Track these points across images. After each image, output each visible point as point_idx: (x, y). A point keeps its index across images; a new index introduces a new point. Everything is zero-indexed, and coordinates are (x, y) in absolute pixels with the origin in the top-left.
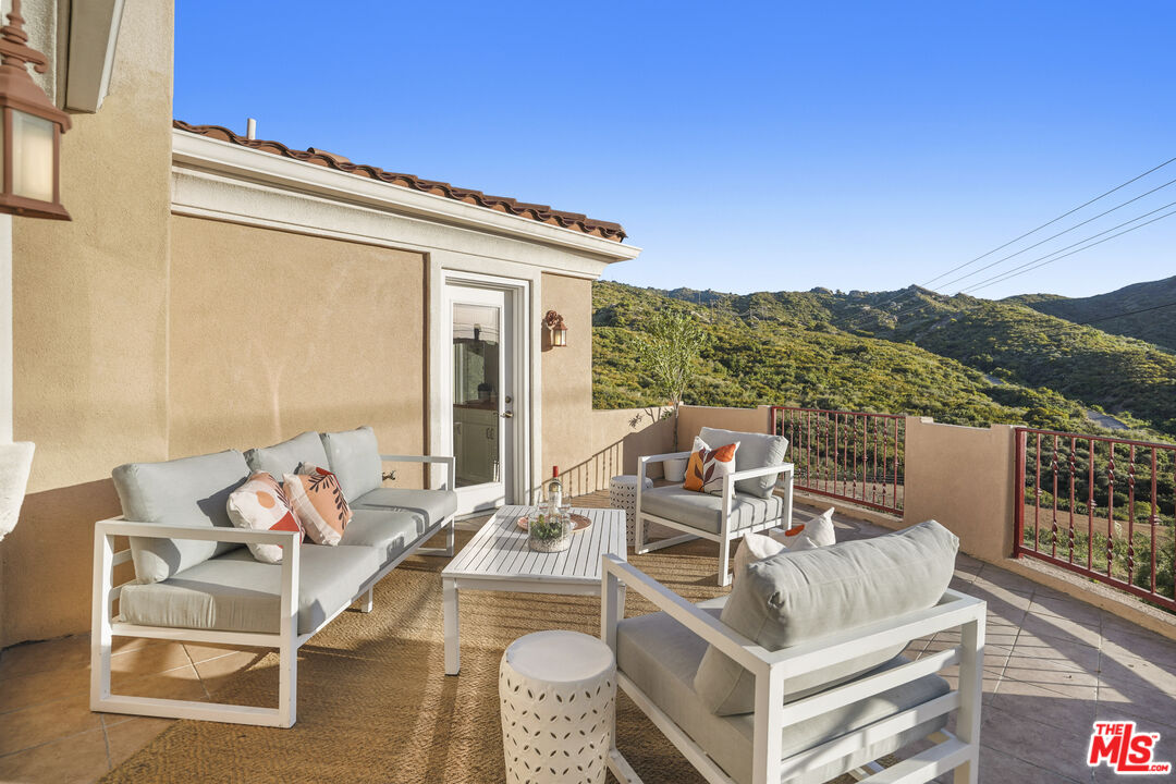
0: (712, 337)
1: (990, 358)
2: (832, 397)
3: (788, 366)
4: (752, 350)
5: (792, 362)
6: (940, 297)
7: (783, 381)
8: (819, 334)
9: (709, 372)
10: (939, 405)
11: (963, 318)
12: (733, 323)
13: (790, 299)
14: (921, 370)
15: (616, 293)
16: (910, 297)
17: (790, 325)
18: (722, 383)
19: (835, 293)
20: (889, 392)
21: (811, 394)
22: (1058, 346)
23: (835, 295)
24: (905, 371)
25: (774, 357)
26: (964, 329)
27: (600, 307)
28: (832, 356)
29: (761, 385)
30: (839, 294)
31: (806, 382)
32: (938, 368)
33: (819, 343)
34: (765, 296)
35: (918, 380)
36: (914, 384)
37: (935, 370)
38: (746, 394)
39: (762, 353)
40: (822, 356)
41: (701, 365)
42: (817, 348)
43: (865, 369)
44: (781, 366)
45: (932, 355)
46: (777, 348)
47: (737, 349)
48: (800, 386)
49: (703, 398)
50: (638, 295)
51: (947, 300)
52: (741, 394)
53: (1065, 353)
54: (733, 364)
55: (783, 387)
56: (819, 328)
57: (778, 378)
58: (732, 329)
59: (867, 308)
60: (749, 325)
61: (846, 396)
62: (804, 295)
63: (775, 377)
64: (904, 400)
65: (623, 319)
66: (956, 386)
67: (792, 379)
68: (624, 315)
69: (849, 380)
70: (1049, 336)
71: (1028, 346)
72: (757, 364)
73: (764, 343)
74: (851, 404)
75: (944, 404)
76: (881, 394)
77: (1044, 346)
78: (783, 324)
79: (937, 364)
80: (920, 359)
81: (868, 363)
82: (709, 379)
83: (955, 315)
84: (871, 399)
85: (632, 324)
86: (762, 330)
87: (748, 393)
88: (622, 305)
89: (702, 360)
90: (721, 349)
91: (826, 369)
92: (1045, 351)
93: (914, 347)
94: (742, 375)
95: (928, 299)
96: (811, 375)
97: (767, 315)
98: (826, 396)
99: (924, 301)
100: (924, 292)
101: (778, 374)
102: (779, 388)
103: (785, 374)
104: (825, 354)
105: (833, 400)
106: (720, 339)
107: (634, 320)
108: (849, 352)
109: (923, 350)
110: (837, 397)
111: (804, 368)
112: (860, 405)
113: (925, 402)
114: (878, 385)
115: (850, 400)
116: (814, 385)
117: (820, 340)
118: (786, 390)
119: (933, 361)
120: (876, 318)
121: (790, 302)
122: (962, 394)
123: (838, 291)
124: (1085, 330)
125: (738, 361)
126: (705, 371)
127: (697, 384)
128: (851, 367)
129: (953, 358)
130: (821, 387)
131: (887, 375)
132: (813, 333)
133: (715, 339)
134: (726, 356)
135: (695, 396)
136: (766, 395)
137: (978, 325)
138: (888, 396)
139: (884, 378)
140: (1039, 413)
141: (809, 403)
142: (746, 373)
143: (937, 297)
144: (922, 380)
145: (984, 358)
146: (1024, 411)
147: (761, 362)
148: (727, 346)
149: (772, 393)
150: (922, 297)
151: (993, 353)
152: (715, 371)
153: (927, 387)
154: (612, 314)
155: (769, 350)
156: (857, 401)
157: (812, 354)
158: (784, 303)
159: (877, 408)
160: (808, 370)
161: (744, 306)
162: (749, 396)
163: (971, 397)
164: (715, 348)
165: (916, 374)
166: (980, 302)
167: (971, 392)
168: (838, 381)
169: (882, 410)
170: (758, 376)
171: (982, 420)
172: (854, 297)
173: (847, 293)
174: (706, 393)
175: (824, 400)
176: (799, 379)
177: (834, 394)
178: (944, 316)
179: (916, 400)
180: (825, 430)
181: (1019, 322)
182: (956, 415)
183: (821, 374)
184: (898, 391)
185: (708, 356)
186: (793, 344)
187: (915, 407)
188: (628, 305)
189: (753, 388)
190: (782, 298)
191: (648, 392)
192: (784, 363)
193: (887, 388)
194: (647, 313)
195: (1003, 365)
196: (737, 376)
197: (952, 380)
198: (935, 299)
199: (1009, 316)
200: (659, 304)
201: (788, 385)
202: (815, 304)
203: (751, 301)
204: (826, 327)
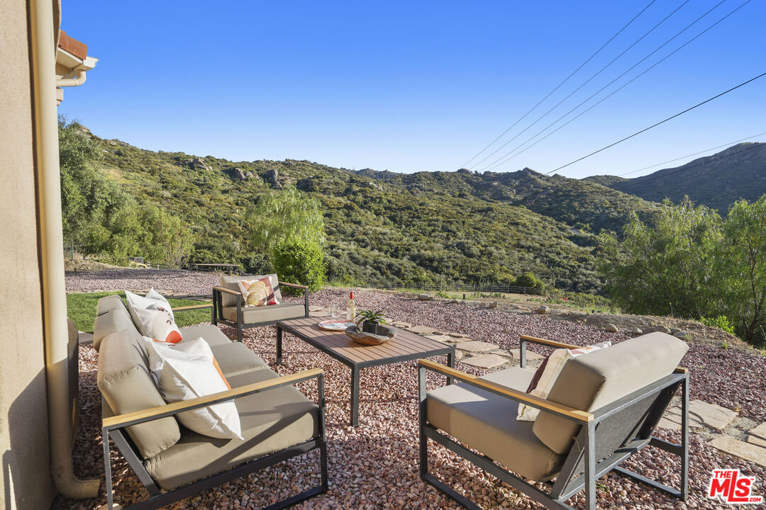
0: (384, 200)
1: (573, 217)
2: (466, 241)
3: (437, 220)
4: (411, 209)
5: (440, 218)
6: (543, 176)
7: (433, 231)
8: (460, 199)
9: (380, 224)
10: (537, 245)
11: (557, 190)
12: (400, 191)
13: (443, 177)
14: (528, 223)
15: (315, 170)
16: (525, 176)
17: (442, 194)
18: (388, 231)
19: (474, 173)
20: (505, 237)
21: (452, 239)
22: (615, 208)
23: (474, 175)
24: (517, 224)
25: (427, 214)
26: (558, 198)
27: (300, 179)
28: (469, 213)
29: (417, 233)
30: (477, 174)
31: (450, 231)
32: (539, 222)
33: (460, 206)
34: (425, 175)
35: (526, 230)
36: (522, 232)
37: (537, 224)
38: (405, 239)
39: (419, 211)
40: (461, 213)
41: (374, 219)
42: (458, 208)
43: (490, 222)
44: (432, 220)
45: (536, 214)
46: (430, 208)
47: (401, 209)
48: (445, 234)
49: (373, 242)
50: (332, 172)
51: (548, 179)
52: (401, 239)
53: (619, 213)
54: (398, 219)
55: (433, 235)
56: (461, 196)
57: (430, 229)
58: (398, 195)
59: (495, 184)
60: (412, 193)
61: (476, 240)
62: (453, 174)
63: (427, 228)
64: (515, 242)
65: (318, 187)
66: (550, 234)
67: (440, 229)
68: (318, 184)
69: (479, 229)
70: (610, 202)
71: (597, 208)
72: (415, 219)
73: (421, 205)
74: (479, 246)
75: (541, 245)
76: (501, 239)
77: (607, 208)
78: (437, 194)
79: (538, 219)
80: (528, 216)
81: (493, 218)
82: (379, 229)
83: (552, 188)
84: (493, 242)
85: (325, 191)
86: (420, 197)
87: (406, 238)
88: (317, 177)
89: (375, 216)
90: (390, 208)
91: (464, 222)
92: (607, 211)
93: (525, 209)
94: (404, 226)
95: (535, 177)
96: (453, 226)
97: (426, 187)
98: (463, 240)
99: (533, 179)
100: (534, 173)
101: (429, 226)
102: (430, 235)
103: (434, 225)
104: (463, 212)
105: (467, 243)
106: (389, 201)
107: (326, 189)
108: (480, 211)
109: (530, 211)
110: (470, 241)
111: (448, 222)
112: (485, 246)
113: (529, 243)
114: (499, 233)
115: (479, 243)
116: (454, 233)
117: (461, 203)
118: (435, 237)
119: (536, 218)
120: (501, 191)
121: (443, 179)
122: (554, 239)
123: (476, 172)
124: (632, 198)
125: (401, 217)
126: (377, 224)
127: (370, 232)
128: (480, 221)
129: (549, 216)
130: (460, 234)
131: (505, 226)
132: (456, 199)
133: (385, 202)
134: (393, 214)
135: (368, 240)
136: (420, 240)
137: (567, 195)
138: (504, 240)
139: (503, 228)
140: (600, 249)
141: (450, 245)
142: (407, 226)
143: (541, 176)
144: (528, 230)
145: (570, 217)
146: (592, 248)
147: (419, 218)
148: (395, 206)
149: (424, 239)
150: (532, 176)
151: (576, 213)
152: (385, 224)
153: (531, 234)
154: (309, 183)
155: (424, 209)
156: (483, 243)
157: (455, 212)
158: (439, 180)
159: (497, 248)
160: (451, 223)
161: (411, 181)
162: (408, 240)
163: (560, 240)
164: (386, 208)
165: (524, 225)
166: (569, 180)
167: (560, 238)
168: (471, 230)
169: (500, 249)
170: (416, 227)
171: (565, 255)
172: (487, 176)
173: (482, 173)
174: (376, 238)
175: (460, 243)
176: (444, 229)
177: (468, 239)
178: (545, 189)
179: (523, 243)
180: (459, 262)
181: (592, 192)
182: (549, 252)
183: (460, 226)
184: (512, 237)
185: (380, 214)
186: (441, 206)
187: (522, 247)
188: (322, 177)
189: (410, 235)
190: (437, 176)
191: (332, 237)
192: (435, 218)
193: (504, 234)
194: (336, 184)
195: (581, 221)
196: (400, 228)
197: (548, 230)
198: (540, 178)
199: (586, 189)
201: (437, 233)
202: (460, 180)
203: (416, 177)
204: (465, 195)
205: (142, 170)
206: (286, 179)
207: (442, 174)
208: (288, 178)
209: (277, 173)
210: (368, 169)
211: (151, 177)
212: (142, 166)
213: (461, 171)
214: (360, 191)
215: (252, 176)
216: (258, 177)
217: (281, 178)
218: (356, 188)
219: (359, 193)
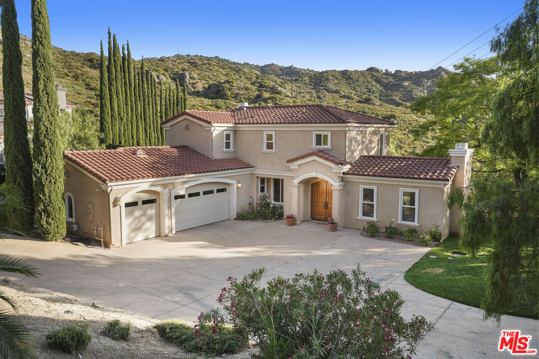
8: (365, 105)
12: (308, 97)
13: (352, 76)
15: (221, 70)
16: (437, 76)
17: (349, 98)
19: (384, 72)
20: (402, 145)
23: (385, 74)
27: (211, 82)
30: (387, 73)
34: (333, 73)
50: (238, 71)
56: (367, 101)
59: (406, 84)
62: (362, 73)
65: (229, 93)
68: (230, 89)
78: (344, 97)
85: (236, 96)
88: (228, 82)
97: (334, 88)
107: (237, 94)
120: (411, 91)
121: (352, 78)
123: (386, 70)
131: (404, 134)
132: (362, 105)
154: (220, 88)
158: (347, 79)
161: (318, 80)
172: (398, 75)
173: (393, 72)
184: (409, 145)
188: (232, 82)
193: (401, 142)
194: (246, 89)
200: (254, 79)
202: (369, 80)
203: (323, 77)
204: (372, 100)
205: (67, 76)
206: (197, 82)
207: (351, 73)
208: (199, 81)
209: (188, 76)
210: (272, 64)
211: (75, 82)
212: (66, 71)
213: (371, 70)
214: (270, 98)
215: (165, 79)
216: (170, 80)
217: (192, 81)
218: (266, 95)
219: (269, 101)
